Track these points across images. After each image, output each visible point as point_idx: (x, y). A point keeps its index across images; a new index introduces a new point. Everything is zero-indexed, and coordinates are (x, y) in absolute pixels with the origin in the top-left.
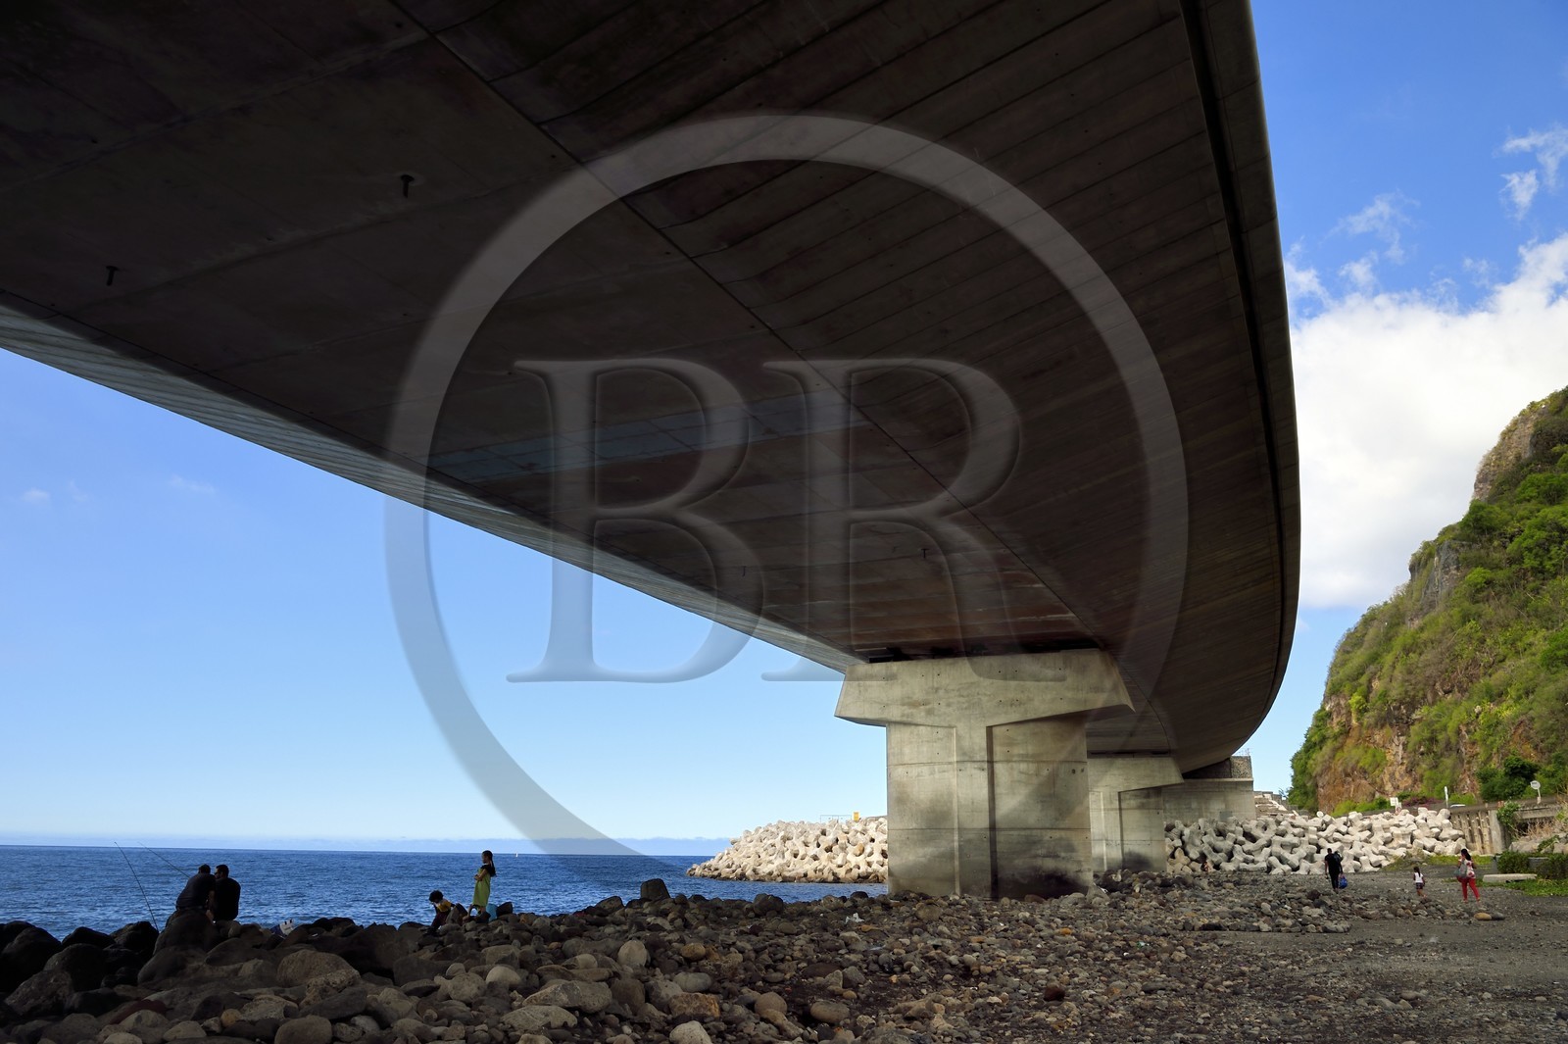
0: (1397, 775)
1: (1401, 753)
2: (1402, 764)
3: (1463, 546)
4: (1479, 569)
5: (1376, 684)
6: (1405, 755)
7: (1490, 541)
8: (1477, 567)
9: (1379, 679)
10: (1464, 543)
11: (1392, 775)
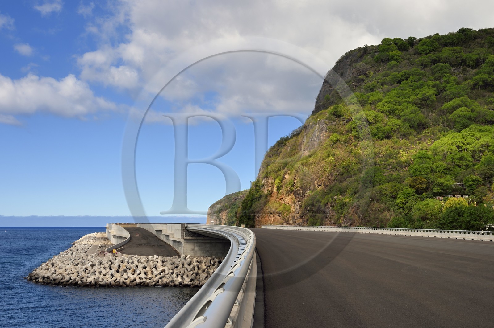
0: (296, 218)
1: (298, 208)
2: (298, 213)
3: (329, 122)
4: (335, 134)
5: (287, 176)
6: (300, 210)
7: (339, 121)
8: (334, 133)
9: (289, 174)
10: (330, 121)
11: (293, 218)
